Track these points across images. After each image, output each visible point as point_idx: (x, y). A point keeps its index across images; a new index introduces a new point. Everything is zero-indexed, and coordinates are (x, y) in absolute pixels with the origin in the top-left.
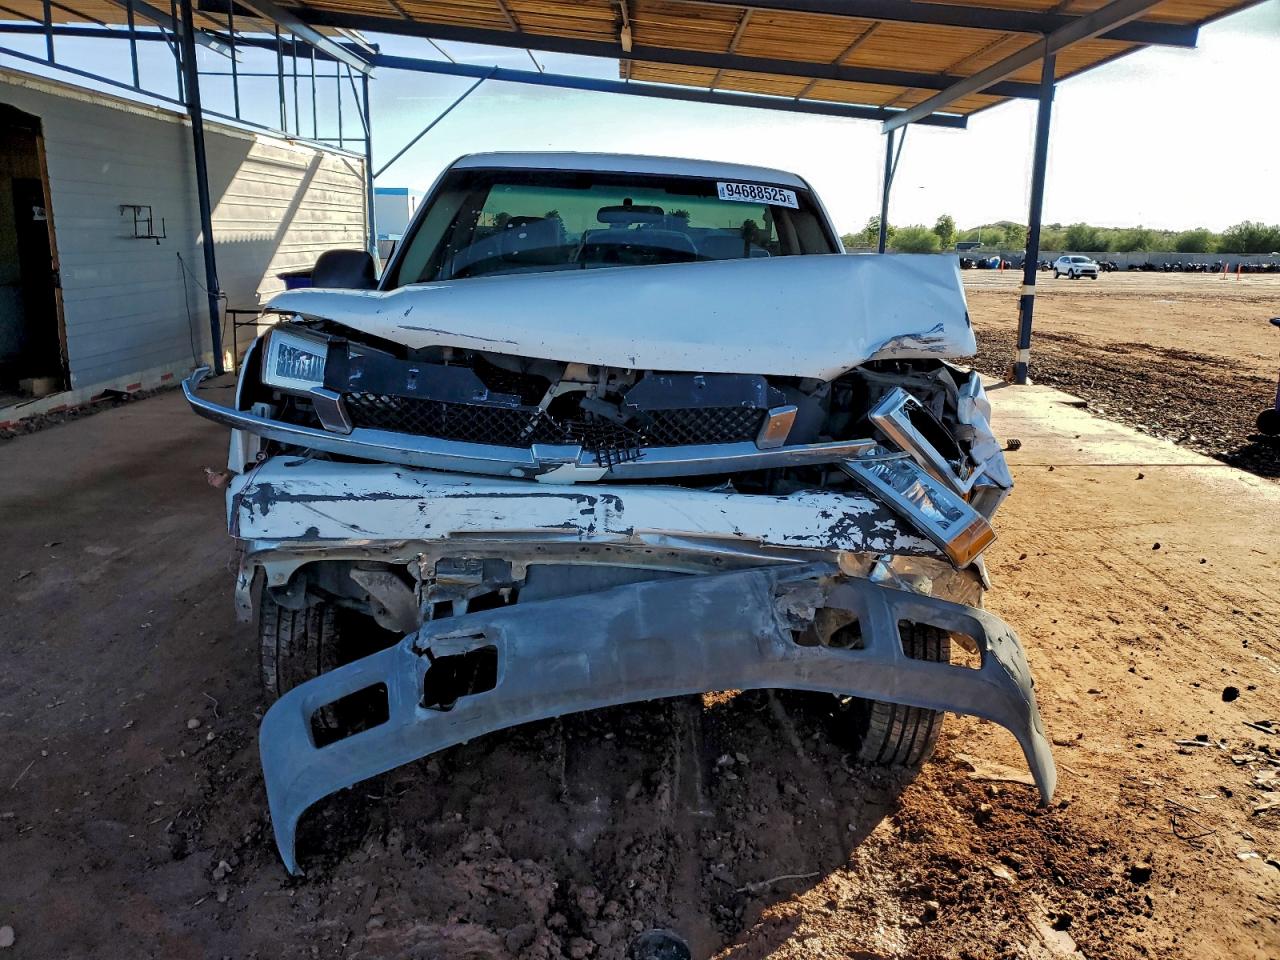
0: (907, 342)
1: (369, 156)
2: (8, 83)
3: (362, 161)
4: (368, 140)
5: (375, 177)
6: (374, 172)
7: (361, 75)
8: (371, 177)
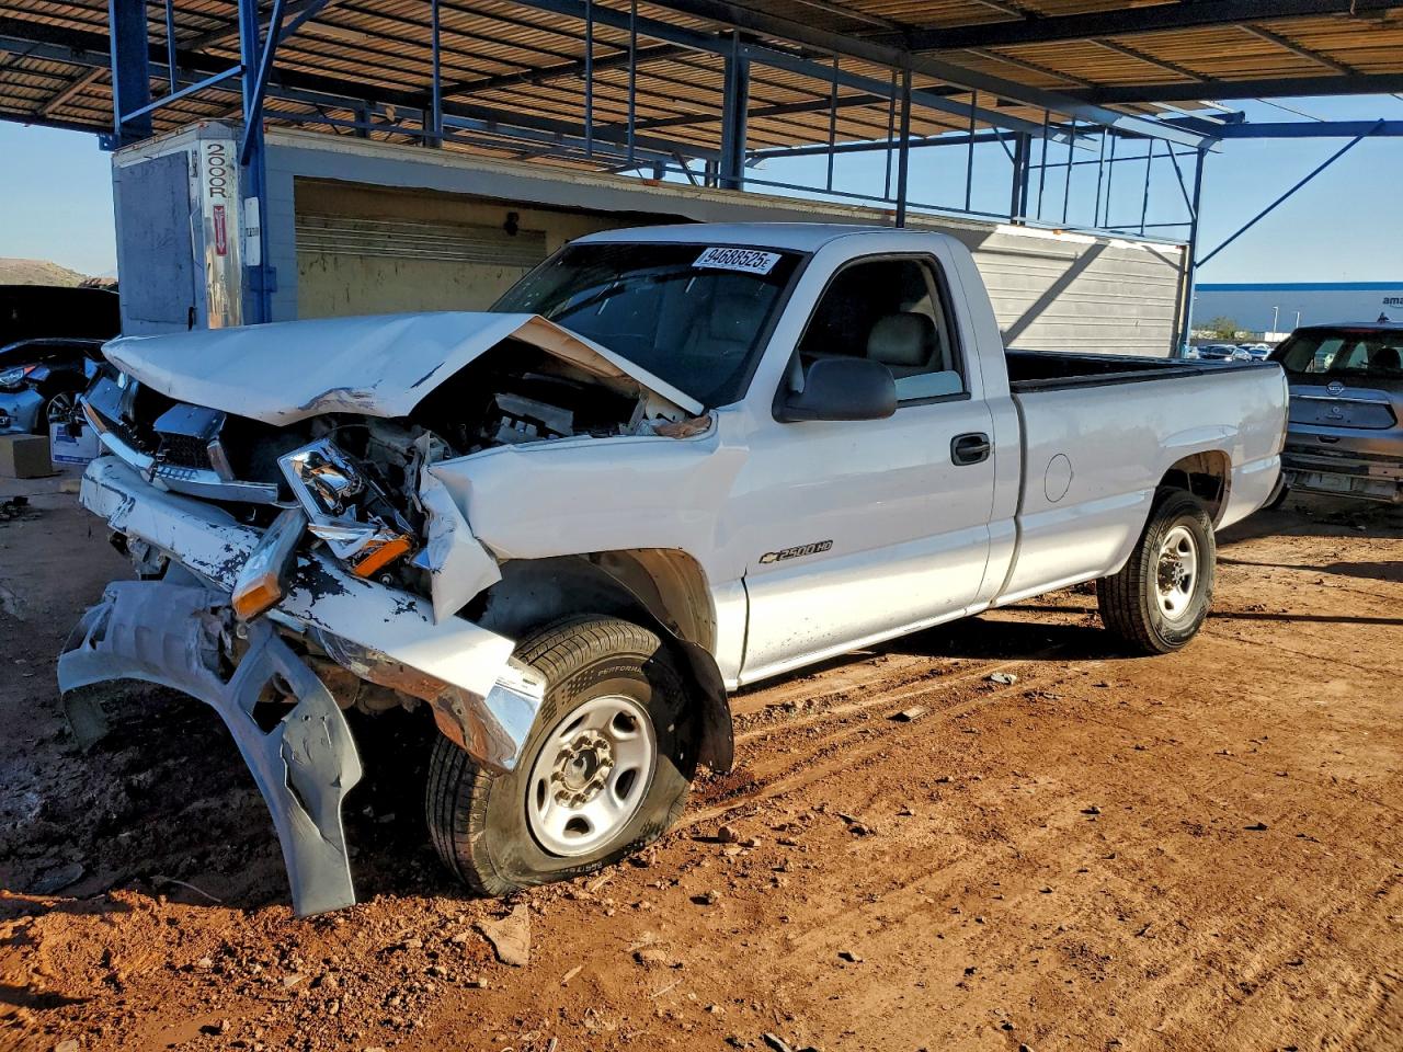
0: (344, 395)
1: (1192, 242)
2: (682, 198)
3: (1184, 248)
4: (1194, 224)
5: (1198, 266)
6: (1198, 260)
7: (1197, 150)
8: (1192, 264)
